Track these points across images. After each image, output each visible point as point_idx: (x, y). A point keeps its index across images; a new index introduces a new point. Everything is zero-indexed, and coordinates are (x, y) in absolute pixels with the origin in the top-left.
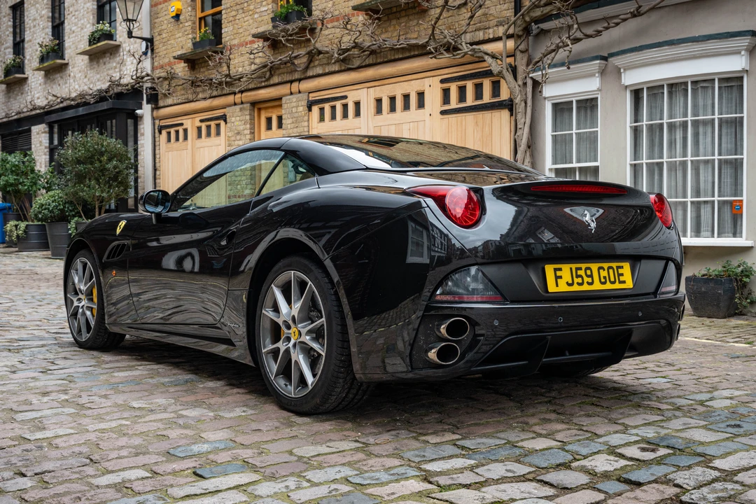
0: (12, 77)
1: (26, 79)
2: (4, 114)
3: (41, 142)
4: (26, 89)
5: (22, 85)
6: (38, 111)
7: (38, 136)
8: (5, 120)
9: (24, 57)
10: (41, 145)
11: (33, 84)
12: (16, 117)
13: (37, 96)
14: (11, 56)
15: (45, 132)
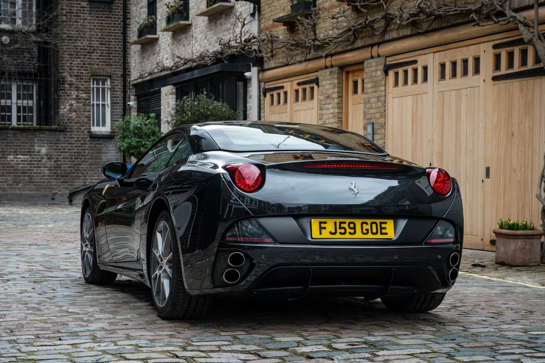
0: (143, 38)
1: (157, 39)
2: (138, 75)
3: (168, 103)
4: (158, 50)
5: (154, 46)
6: (166, 72)
7: (166, 97)
8: (140, 80)
9: (156, 17)
10: (168, 107)
11: (163, 44)
12: (148, 78)
13: (166, 56)
14: (145, 16)
15: (172, 94)
